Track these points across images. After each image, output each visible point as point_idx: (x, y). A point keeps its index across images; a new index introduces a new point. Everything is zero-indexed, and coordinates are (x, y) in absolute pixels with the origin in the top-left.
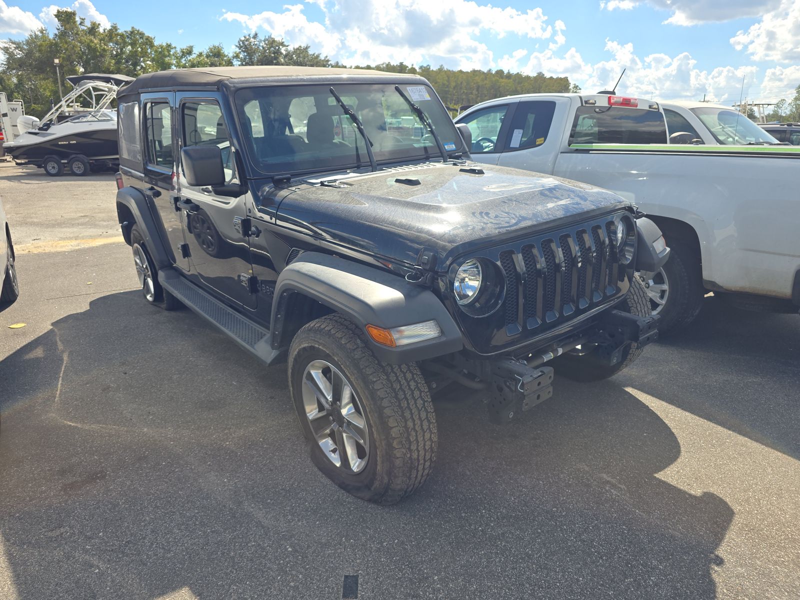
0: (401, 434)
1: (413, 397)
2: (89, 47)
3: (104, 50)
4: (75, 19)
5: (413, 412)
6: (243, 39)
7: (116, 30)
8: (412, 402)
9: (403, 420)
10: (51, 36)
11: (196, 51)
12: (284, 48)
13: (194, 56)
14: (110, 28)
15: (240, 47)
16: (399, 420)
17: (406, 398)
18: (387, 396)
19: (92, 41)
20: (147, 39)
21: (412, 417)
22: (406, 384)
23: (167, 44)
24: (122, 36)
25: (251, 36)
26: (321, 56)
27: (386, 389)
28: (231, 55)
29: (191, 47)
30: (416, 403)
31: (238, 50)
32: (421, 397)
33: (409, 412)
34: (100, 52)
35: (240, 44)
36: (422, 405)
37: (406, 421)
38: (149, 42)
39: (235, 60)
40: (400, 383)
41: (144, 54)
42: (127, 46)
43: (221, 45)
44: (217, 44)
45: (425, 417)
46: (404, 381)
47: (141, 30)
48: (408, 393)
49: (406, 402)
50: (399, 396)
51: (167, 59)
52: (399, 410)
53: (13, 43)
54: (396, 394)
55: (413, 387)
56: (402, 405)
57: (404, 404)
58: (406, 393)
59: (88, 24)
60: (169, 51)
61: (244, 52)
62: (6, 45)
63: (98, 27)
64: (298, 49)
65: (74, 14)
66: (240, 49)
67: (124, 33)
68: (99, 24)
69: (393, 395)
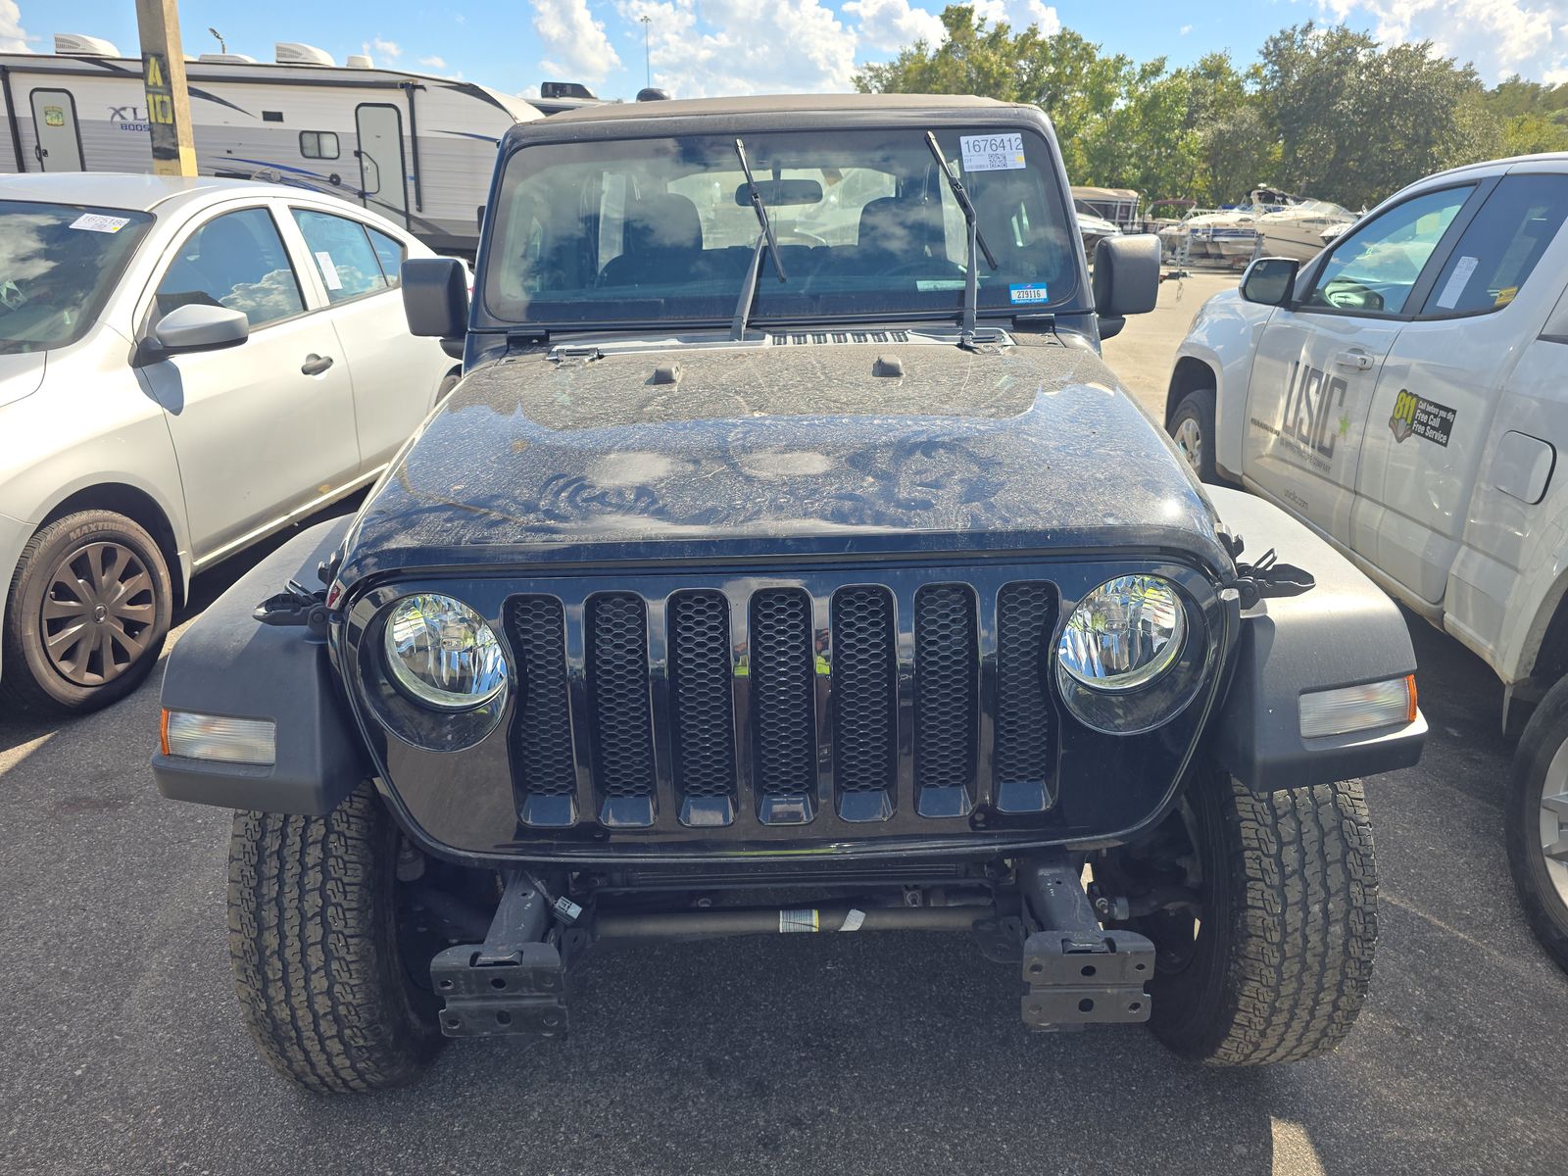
0: (245, 952)
1: (300, 884)
2: (980, 69)
3: (1004, 74)
4: (970, 20)
5: (288, 915)
6: (1278, 35)
7: (1035, 35)
8: (291, 893)
9: (255, 924)
10: (931, 54)
11: (1170, 68)
12: (1367, 51)
13: (1164, 77)
14: (1026, 32)
15: (1267, 55)
16: (247, 921)
17: (280, 878)
18: (241, 856)
19: (987, 59)
20: (1084, 49)
21: (280, 926)
22: (297, 847)
23: (1118, 56)
24: (1042, 45)
25: (1299, 29)
26: (1455, 63)
27: (246, 842)
28: (1242, 73)
29: (1163, 60)
30: (301, 899)
31: (1261, 60)
32: (322, 890)
33: (275, 911)
34: (995, 79)
35: (1267, 48)
36: (318, 910)
37: (261, 930)
38: (1087, 54)
39: (1249, 81)
40: (284, 840)
41: (1074, 76)
42: (1047, 65)
43: (1227, 53)
44: (1218, 51)
45: (319, 939)
46: (298, 839)
47: (1077, 33)
48: (292, 869)
49: (276, 887)
50: (265, 869)
51: (1109, 87)
52: (254, 899)
53: (871, 69)
54: (261, 861)
55: (310, 860)
56: (265, 890)
57: (270, 890)
58: (288, 866)
59: (990, 29)
60: (1117, 69)
61: (1274, 63)
62: (861, 74)
63: (1006, 32)
64: (1399, 51)
65: (971, 11)
66: (1266, 58)
67: (1047, 40)
68: (1009, 27)
69: (255, 860)
